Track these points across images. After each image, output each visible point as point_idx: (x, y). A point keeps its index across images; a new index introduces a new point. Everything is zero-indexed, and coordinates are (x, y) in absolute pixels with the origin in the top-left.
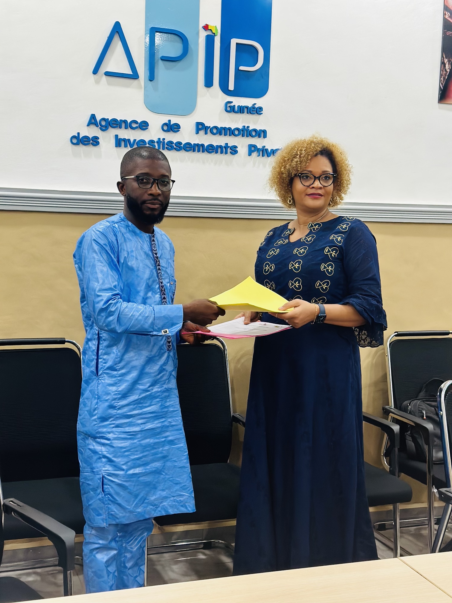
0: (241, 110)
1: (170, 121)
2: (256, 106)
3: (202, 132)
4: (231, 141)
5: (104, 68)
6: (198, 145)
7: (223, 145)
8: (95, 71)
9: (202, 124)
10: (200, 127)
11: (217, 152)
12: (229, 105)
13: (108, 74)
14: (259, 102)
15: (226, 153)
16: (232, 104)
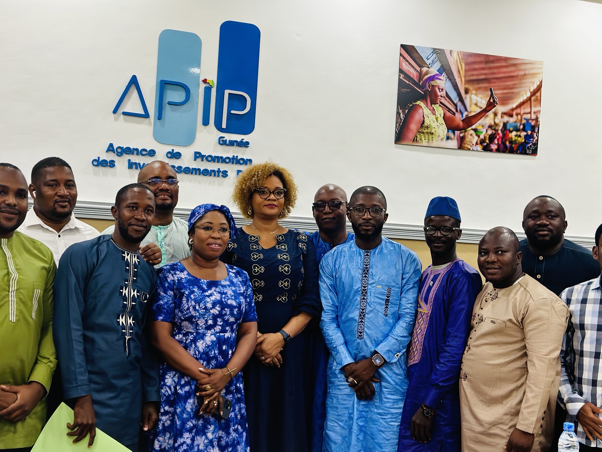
0: (232, 143)
1: (173, 150)
2: (244, 141)
3: (199, 160)
4: (223, 167)
5: (122, 110)
6: (195, 169)
7: (216, 169)
8: (115, 112)
9: (199, 153)
10: (198, 155)
11: (211, 175)
12: (221, 139)
13: (125, 114)
14: (246, 138)
15: (218, 176)
16: (224, 139)
